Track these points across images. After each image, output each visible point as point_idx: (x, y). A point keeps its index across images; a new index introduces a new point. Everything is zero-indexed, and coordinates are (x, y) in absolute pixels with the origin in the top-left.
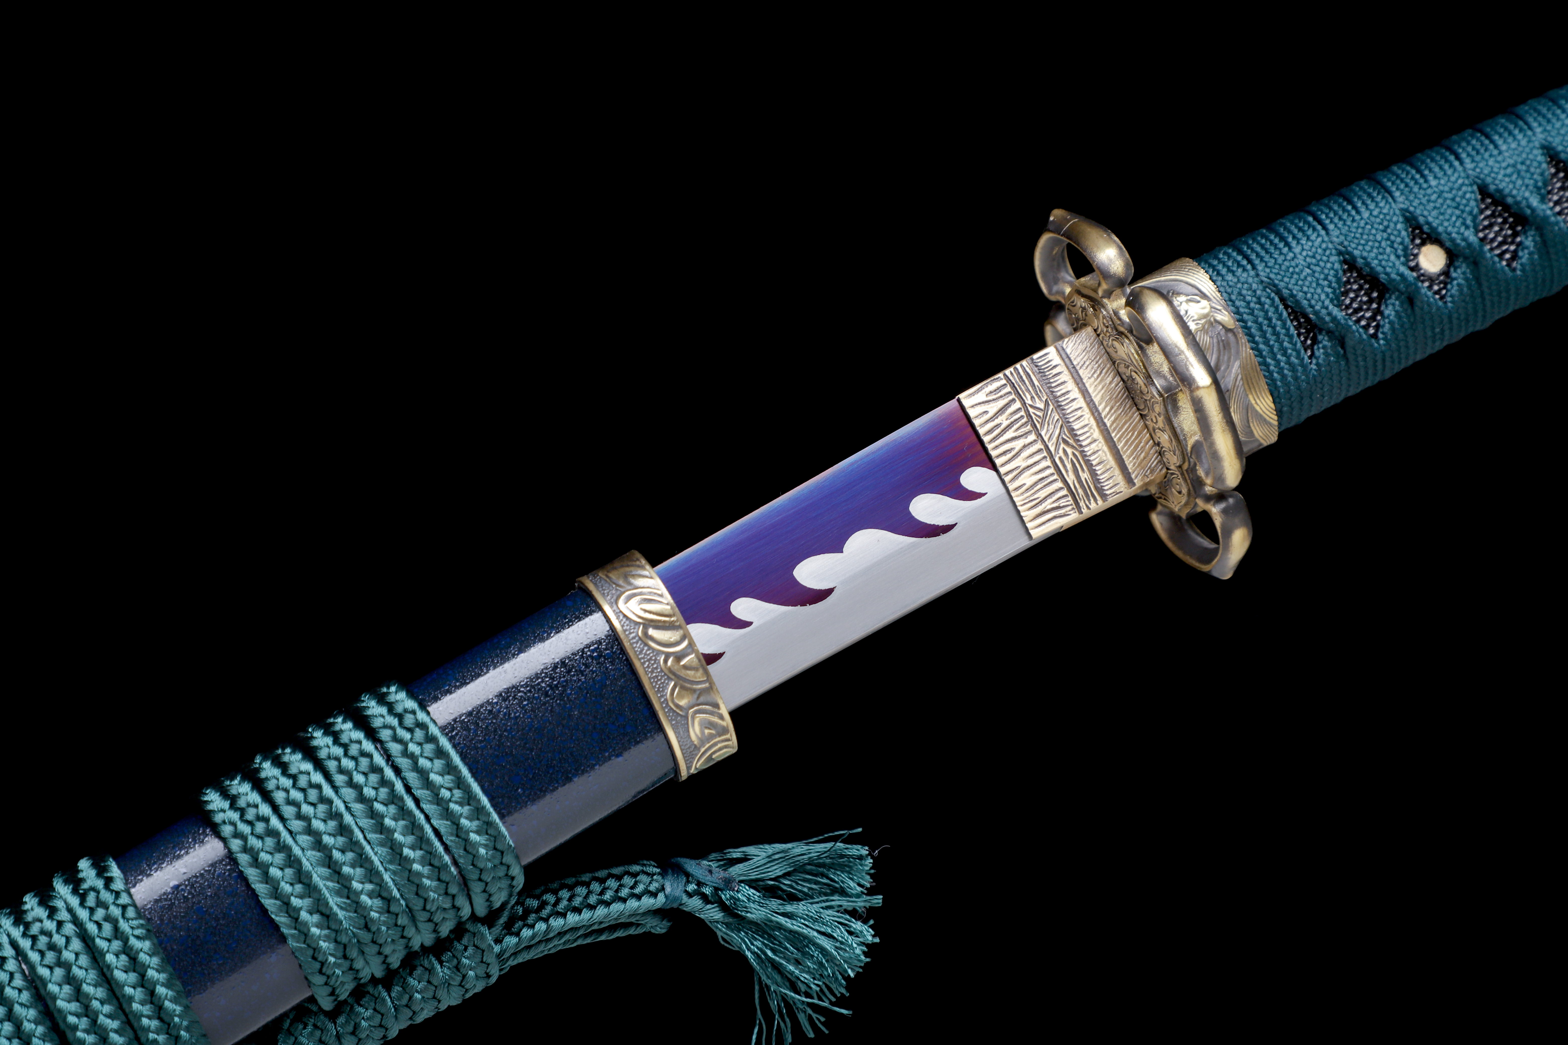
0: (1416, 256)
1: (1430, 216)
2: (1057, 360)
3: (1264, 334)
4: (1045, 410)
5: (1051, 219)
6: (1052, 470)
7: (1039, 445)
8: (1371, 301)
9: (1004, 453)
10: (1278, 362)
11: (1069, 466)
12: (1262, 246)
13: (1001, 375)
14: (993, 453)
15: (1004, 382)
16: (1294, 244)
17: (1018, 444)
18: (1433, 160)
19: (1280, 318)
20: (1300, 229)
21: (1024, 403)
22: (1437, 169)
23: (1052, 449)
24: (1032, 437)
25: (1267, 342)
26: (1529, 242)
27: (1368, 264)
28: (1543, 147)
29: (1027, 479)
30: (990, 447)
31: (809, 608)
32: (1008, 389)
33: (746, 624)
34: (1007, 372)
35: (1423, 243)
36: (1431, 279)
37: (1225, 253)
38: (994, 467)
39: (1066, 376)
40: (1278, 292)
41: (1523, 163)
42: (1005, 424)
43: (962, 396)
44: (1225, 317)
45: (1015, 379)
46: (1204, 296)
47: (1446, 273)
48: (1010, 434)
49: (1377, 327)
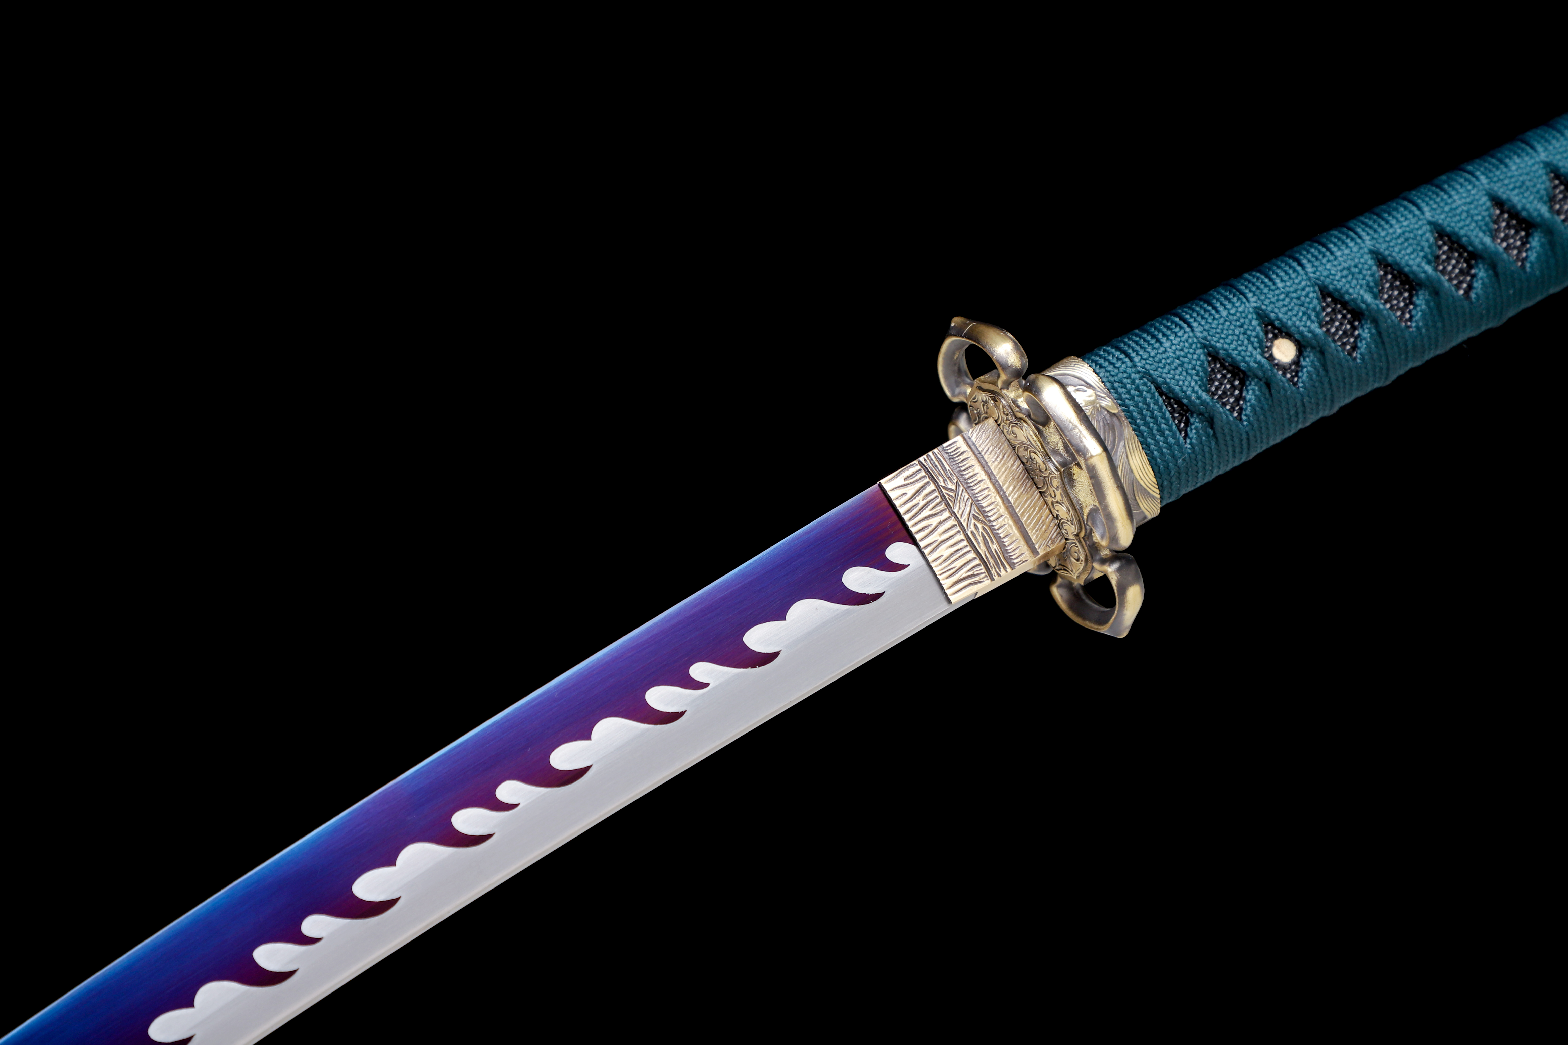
0: (1270, 348)
1: (1280, 314)
2: (964, 447)
3: (1144, 418)
4: (955, 491)
5: (953, 324)
6: (965, 543)
7: (952, 522)
8: (1233, 387)
9: (923, 529)
10: (1157, 442)
11: (980, 539)
12: (1137, 343)
13: (916, 462)
14: (913, 530)
15: (919, 467)
16: (1164, 340)
17: (934, 521)
18: (1279, 267)
19: (1156, 403)
20: (1168, 328)
21: (938, 486)
22: (1282, 274)
23: (965, 524)
24: (946, 514)
25: (1146, 424)
26: (1366, 334)
27: (1229, 355)
28: (1371, 252)
29: (944, 551)
30: (910, 524)
31: (758, 670)
32: (923, 473)
33: (703, 685)
34: (922, 459)
35: (1276, 337)
36: (1284, 368)
37: (1105, 351)
38: (914, 542)
39: (973, 461)
40: (1154, 381)
41: (1356, 266)
42: (922, 503)
43: (883, 481)
44: (1107, 403)
45: (928, 464)
46: (1089, 386)
47: (1296, 362)
48: (926, 513)
49: (1241, 409)
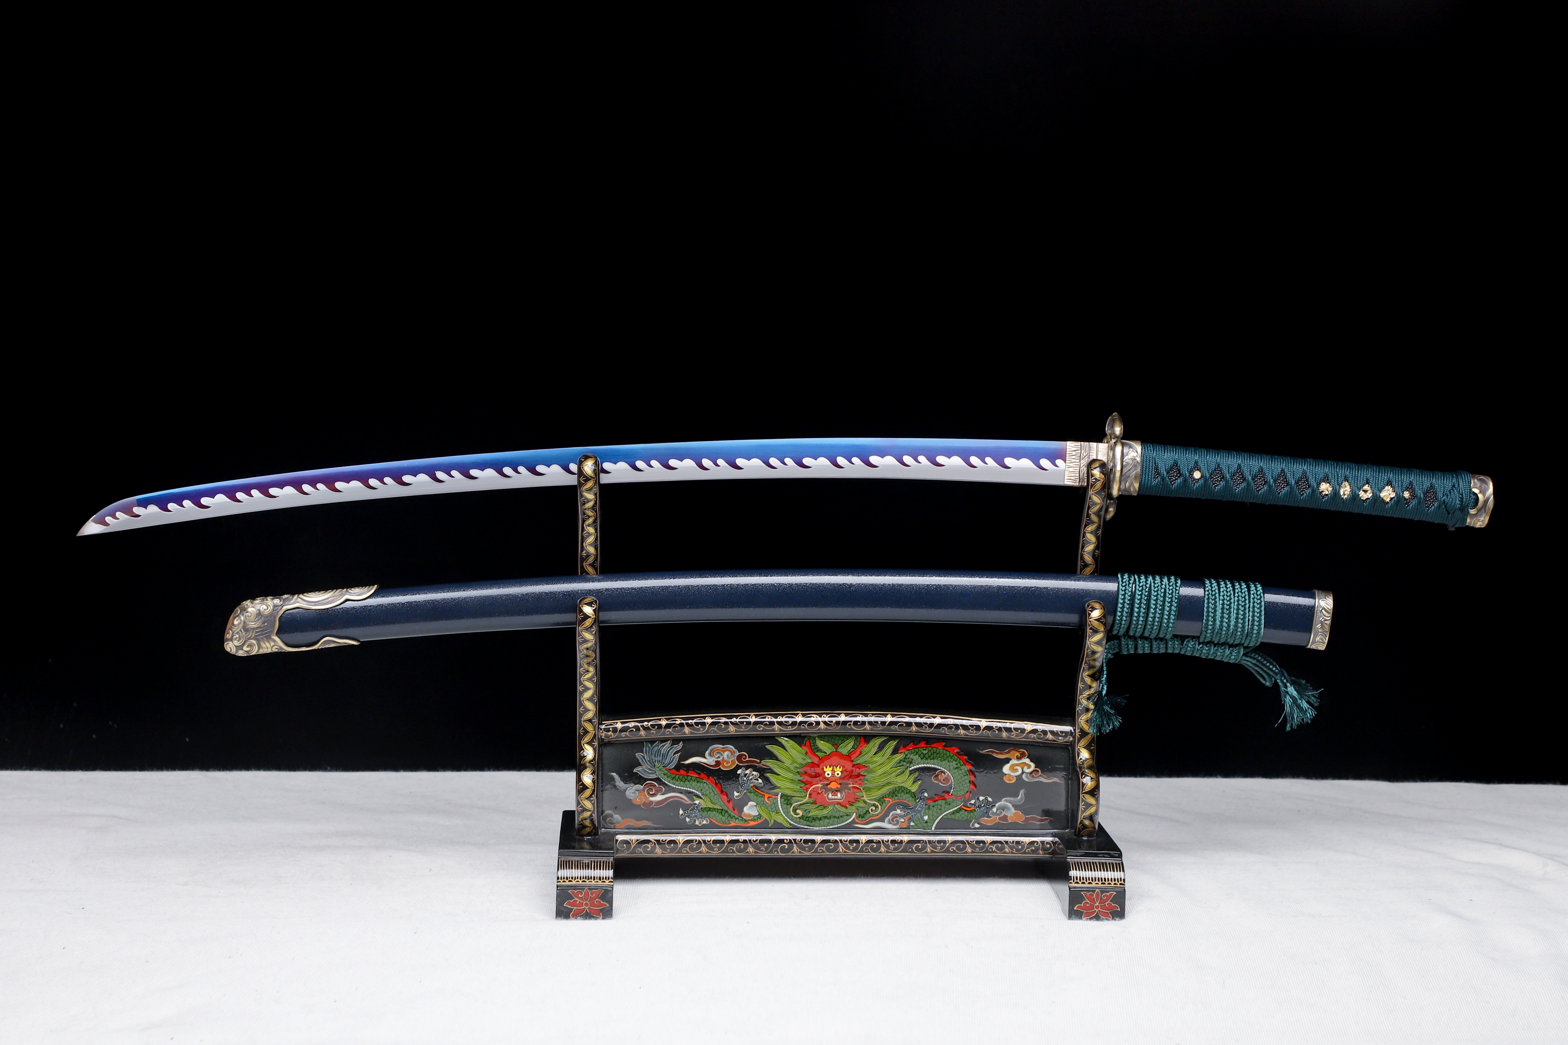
0: (1194, 472)
1: (1201, 464)
2: (1095, 447)
3: (1146, 469)
4: (1085, 457)
6: (1078, 471)
7: (1079, 464)
8: (1177, 476)
9: (1070, 461)
10: (1145, 477)
11: (1083, 472)
12: (1159, 449)
13: (1080, 443)
14: (1067, 459)
15: (1080, 444)
16: (1166, 452)
17: (1074, 460)
18: (1212, 452)
19: (1152, 467)
20: (1170, 450)
21: (1081, 452)
22: (1211, 455)
23: (1081, 466)
24: (1078, 461)
25: (1146, 471)
26: (1221, 485)
27: (1180, 467)
28: (1239, 464)
29: (1071, 469)
30: (1067, 457)
31: (1003, 469)
32: (1080, 447)
33: (986, 464)
34: (1082, 443)
35: (1197, 470)
36: (1194, 479)
37: (1150, 445)
38: (1065, 463)
39: (1095, 452)
40: (1155, 461)
41: (1232, 465)
42: (1074, 454)
43: (1068, 442)
44: (1138, 459)
45: (1083, 446)
46: (1137, 452)
47: (1198, 480)
48: (1074, 457)
49: (1174, 483)
